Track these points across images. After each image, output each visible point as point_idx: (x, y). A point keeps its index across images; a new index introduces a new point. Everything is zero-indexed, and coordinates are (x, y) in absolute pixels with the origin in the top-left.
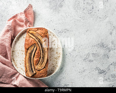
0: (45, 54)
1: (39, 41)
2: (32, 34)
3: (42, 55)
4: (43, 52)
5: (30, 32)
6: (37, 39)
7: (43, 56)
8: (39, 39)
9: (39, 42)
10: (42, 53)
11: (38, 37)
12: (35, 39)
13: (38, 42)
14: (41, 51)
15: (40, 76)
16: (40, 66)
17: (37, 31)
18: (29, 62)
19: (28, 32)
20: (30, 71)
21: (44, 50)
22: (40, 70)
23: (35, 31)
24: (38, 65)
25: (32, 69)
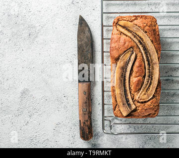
0: (153, 69)
1: (140, 42)
2: (124, 27)
3: (147, 71)
4: (149, 64)
5: (121, 23)
6: (135, 37)
7: (149, 72)
8: (140, 37)
9: (141, 43)
10: (147, 67)
11: (138, 33)
12: (132, 37)
13: (138, 44)
14: (146, 63)
15: (146, 114)
16: (145, 94)
17: (135, 22)
18: (121, 85)
19: (116, 24)
20: (123, 104)
21: (152, 61)
22: (145, 102)
23: (131, 22)
24: (140, 92)
25: (127, 101)
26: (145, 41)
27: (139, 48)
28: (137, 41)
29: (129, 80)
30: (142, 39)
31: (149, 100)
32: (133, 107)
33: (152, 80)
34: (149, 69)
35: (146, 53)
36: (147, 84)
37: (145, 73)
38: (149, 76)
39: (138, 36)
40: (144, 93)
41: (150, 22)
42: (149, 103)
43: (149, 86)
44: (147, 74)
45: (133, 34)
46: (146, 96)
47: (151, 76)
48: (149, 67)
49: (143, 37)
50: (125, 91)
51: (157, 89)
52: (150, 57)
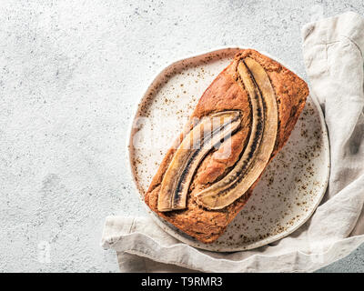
0: (252, 165)
1: (259, 110)
2: (249, 71)
3: (241, 163)
4: (250, 155)
6: (256, 97)
7: (243, 167)
8: (264, 104)
9: (259, 114)
10: (245, 156)
11: (265, 95)
12: (252, 96)
13: (255, 112)
14: (248, 150)
15: (194, 230)
16: (213, 197)
17: (273, 74)
18: (185, 158)
19: (241, 59)
20: (169, 191)
21: (258, 153)
22: (206, 209)
23: (266, 70)
24: (208, 189)
25: (179, 189)
26: (268, 114)
27: (252, 120)
28: (255, 107)
29: (203, 159)
30: (265, 107)
31: (213, 211)
32: (182, 205)
33: (239, 181)
34: (245, 163)
35: (257, 134)
36: (228, 184)
37: (235, 164)
38: (238, 174)
39: (263, 99)
40: (212, 193)
41: (296, 91)
42: (210, 215)
43: (228, 189)
44: (237, 168)
45: (255, 92)
46: (213, 200)
47: (241, 175)
48: (248, 160)
49: (269, 106)
50: (186, 172)
51: (238, 200)
52: (260, 144)
